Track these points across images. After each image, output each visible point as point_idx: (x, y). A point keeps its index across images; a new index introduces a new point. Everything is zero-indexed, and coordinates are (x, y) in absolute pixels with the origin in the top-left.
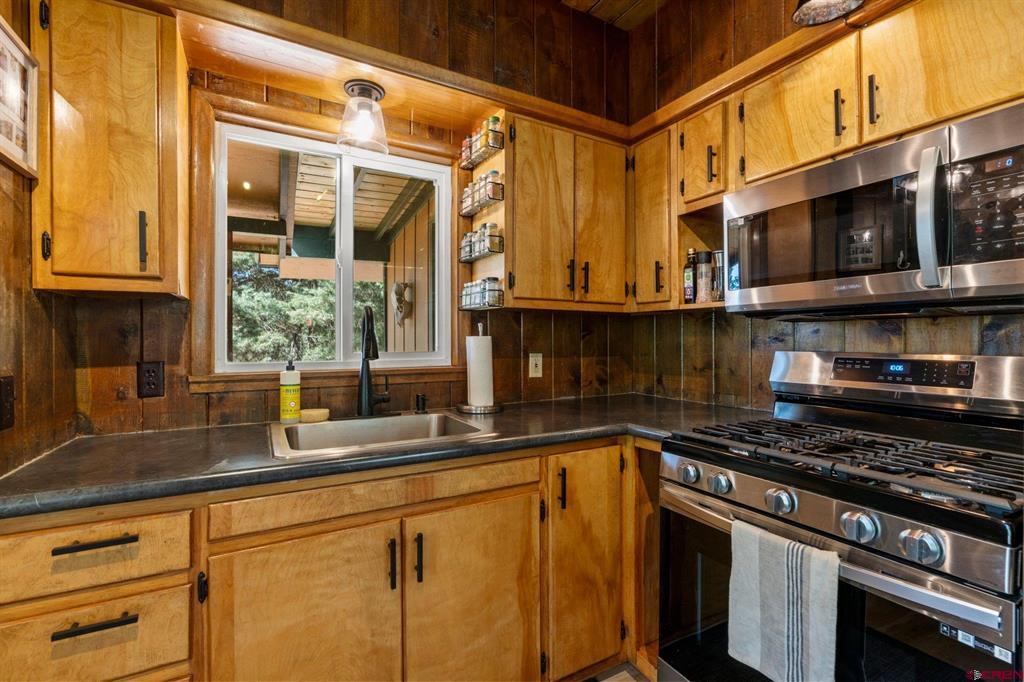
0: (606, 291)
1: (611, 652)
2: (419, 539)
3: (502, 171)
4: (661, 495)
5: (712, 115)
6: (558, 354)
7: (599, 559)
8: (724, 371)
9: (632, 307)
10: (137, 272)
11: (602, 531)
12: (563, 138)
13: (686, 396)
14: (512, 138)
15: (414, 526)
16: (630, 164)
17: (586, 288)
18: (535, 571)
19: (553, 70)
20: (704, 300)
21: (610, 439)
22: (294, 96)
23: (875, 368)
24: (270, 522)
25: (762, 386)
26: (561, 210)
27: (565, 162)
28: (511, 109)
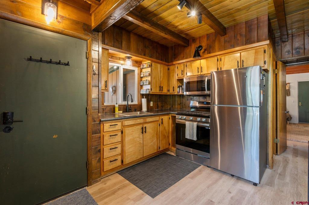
0: (165, 91)
1: (168, 147)
2: (145, 127)
3: (150, 71)
4: (176, 121)
5: (182, 65)
6: (155, 102)
7: (166, 133)
8: (183, 104)
9: (169, 94)
10: (105, 89)
11: (167, 128)
12: (159, 65)
13: (177, 109)
14: (152, 66)
15: (145, 125)
16: (169, 69)
17: (162, 90)
18: (158, 134)
19: (158, 54)
20: (181, 93)
21: (168, 114)
22: (116, 57)
23: (203, 103)
24: (129, 124)
25: (189, 106)
26: (158, 77)
27: (159, 69)
28: (152, 61)
